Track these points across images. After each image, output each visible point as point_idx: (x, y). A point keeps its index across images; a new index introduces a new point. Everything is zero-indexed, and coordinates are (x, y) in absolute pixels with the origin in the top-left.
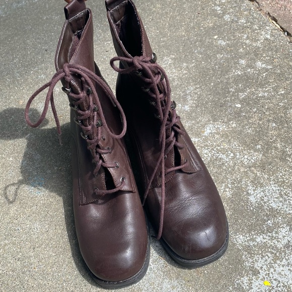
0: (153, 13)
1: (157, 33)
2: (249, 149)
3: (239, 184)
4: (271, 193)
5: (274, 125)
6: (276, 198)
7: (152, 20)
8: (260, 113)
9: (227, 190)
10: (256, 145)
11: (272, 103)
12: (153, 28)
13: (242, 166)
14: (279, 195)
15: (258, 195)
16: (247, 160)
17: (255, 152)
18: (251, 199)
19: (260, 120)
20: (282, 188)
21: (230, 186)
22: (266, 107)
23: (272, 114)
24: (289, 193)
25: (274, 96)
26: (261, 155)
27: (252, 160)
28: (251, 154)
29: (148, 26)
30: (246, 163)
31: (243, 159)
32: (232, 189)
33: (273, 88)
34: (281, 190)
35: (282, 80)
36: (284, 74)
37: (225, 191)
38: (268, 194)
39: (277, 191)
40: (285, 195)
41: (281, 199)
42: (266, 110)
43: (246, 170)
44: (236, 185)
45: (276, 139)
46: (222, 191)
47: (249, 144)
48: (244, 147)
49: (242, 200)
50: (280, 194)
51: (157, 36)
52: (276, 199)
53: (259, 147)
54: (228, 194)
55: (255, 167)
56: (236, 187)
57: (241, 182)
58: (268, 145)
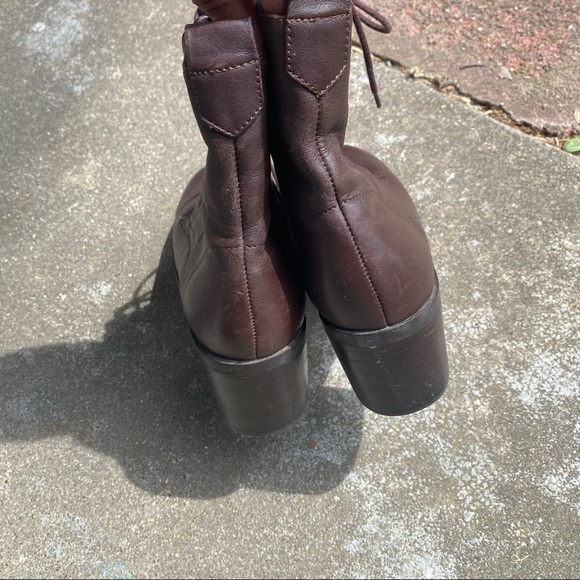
0: (128, 111)
1: (161, 148)
2: (465, 308)
3: (489, 381)
4: (547, 372)
5: (476, 243)
6: (562, 376)
7: (134, 124)
8: (440, 232)
9: (477, 402)
10: (470, 295)
11: (448, 203)
12: (147, 141)
13: (473, 345)
14: (562, 370)
15: (532, 387)
16: (473, 330)
17: (476, 308)
18: (525, 400)
19: (448, 244)
20: (559, 354)
21: (477, 393)
22: (443, 215)
23: (459, 224)
24: (574, 358)
25: (442, 189)
26: (490, 309)
27: (482, 326)
28: (473, 315)
29: (135, 141)
30: (476, 337)
31: (466, 331)
32: (485, 397)
33: (431, 175)
34: (560, 358)
35: (437, 153)
36: (434, 141)
37: (476, 407)
38: (545, 377)
39: (556, 364)
40: (572, 363)
41: (570, 375)
42: (447, 222)
43: (484, 349)
44: (485, 386)
45: (495, 268)
46: (471, 409)
47: (460, 298)
48: (455, 308)
49: (513, 409)
50: (564, 366)
51: (165, 154)
52: (562, 380)
53: (477, 295)
54: (484, 411)
55: (494, 336)
56: (487, 390)
57: (490, 375)
58: (489, 285)
